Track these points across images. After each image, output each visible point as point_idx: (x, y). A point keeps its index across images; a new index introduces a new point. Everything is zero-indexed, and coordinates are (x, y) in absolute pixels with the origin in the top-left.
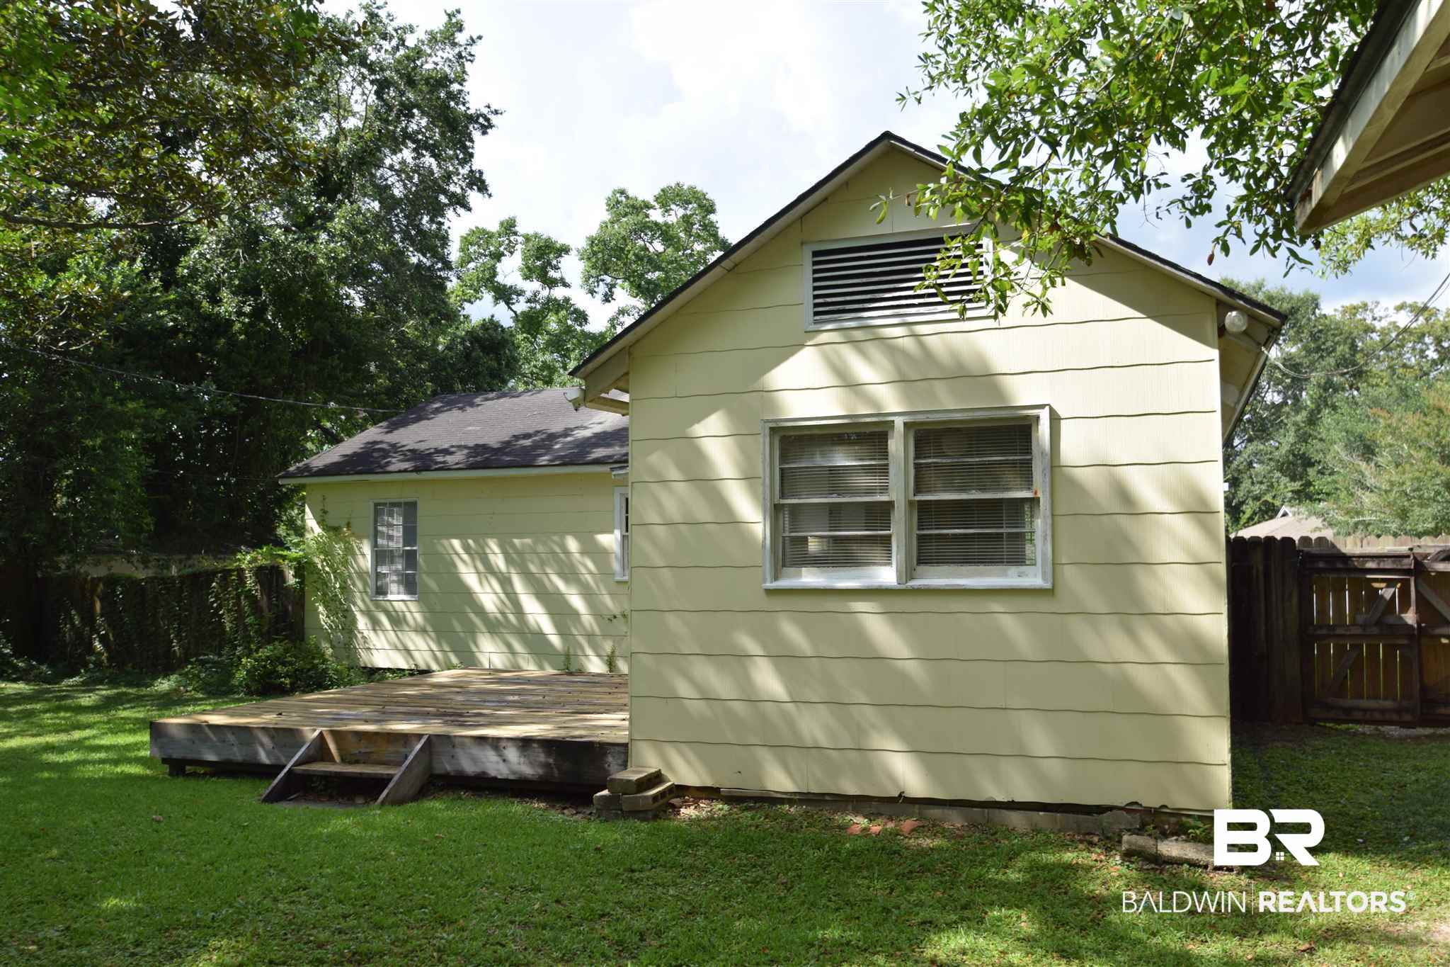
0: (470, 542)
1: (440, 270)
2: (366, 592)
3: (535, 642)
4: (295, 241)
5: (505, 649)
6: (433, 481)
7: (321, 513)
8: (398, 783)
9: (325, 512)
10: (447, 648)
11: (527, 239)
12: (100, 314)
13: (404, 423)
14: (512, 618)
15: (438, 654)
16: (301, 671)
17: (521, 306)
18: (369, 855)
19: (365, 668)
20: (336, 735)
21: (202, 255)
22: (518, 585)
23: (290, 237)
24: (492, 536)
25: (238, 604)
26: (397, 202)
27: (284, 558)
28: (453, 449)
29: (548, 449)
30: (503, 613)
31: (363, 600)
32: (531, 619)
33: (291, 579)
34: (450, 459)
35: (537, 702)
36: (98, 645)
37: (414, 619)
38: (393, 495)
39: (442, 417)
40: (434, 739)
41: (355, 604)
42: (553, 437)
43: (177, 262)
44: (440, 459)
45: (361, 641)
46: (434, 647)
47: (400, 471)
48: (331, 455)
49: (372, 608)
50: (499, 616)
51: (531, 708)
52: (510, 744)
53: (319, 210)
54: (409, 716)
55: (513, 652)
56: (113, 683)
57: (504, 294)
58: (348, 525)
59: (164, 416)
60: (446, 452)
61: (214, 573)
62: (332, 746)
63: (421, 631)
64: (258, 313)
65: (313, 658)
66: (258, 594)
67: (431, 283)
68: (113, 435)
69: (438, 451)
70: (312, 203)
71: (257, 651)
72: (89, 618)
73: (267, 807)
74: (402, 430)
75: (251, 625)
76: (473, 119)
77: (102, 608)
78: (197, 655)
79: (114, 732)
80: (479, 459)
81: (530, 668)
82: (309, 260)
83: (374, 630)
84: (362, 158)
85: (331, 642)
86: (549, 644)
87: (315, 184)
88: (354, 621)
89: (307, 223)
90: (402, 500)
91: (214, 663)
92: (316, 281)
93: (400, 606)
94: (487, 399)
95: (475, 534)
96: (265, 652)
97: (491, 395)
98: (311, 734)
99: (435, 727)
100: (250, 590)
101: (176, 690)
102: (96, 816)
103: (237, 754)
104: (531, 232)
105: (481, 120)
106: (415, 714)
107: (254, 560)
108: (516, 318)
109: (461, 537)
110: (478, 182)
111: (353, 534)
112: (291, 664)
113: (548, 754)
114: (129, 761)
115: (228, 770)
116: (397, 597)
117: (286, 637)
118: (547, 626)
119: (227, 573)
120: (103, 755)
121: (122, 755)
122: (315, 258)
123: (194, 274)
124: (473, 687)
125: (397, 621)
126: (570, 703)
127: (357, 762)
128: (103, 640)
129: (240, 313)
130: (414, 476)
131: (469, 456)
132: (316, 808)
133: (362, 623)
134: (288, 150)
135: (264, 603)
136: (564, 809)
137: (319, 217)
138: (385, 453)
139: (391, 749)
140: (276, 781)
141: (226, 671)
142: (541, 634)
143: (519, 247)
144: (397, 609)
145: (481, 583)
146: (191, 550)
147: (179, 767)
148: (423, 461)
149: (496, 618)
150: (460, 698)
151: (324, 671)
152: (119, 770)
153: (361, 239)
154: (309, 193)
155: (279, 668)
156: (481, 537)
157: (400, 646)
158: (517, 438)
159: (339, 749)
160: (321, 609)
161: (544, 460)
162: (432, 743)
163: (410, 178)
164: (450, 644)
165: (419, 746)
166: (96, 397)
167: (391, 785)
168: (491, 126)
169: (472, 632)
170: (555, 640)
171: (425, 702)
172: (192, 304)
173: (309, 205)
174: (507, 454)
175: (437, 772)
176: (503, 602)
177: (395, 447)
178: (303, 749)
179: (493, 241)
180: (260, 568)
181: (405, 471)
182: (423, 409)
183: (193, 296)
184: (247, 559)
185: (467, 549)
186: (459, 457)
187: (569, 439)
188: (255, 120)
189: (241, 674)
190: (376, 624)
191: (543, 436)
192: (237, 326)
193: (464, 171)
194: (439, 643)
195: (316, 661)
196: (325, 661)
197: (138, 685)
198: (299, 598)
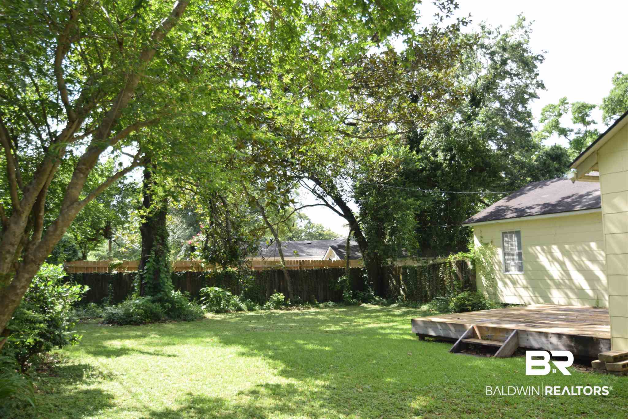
0: (545, 247)
1: (527, 127)
2: (500, 271)
3: (580, 293)
4: (464, 127)
5: (564, 296)
6: (526, 221)
7: (480, 238)
8: (503, 349)
9: (482, 237)
10: (537, 295)
11: (573, 105)
12: (394, 168)
13: (514, 197)
14: (567, 281)
15: (534, 298)
16: (475, 303)
17: (572, 136)
18: (485, 375)
19: (502, 303)
20: (480, 328)
21: (428, 139)
22: (569, 266)
23: (462, 125)
24: (555, 244)
25: (450, 276)
26: (507, 102)
27: (467, 257)
28: (534, 206)
29: (580, 202)
30: (563, 280)
31: (500, 275)
32: (576, 282)
33: (470, 266)
34: (533, 211)
35: (572, 319)
36: (402, 292)
37: (522, 283)
38: (509, 228)
39: (532, 192)
40: (519, 332)
41: (497, 276)
42: (582, 196)
43: (420, 143)
44: (528, 211)
45: (500, 292)
46: (532, 295)
47: (510, 218)
48: (482, 213)
49: (503, 277)
50: (561, 281)
51: (569, 321)
52: (553, 335)
53: (473, 112)
54: (511, 322)
55: (568, 297)
56: (407, 306)
57: (563, 132)
58: (492, 242)
59: (420, 203)
60: (531, 208)
61: (441, 264)
62: (477, 332)
63: (526, 288)
64: (453, 158)
65: (480, 298)
66: (458, 272)
67: (524, 134)
68: (404, 213)
69: (527, 208)
70: (469, 110)
71: (458, 295)
72: (398, 281)
73: (452, 354)
74: (514, 200)
75: (455, 285)
76: (536, 58)
77: (403, 278)
78: (436, 296)
79: (403, 324)
80: (546, 209)
81: (577, 305)
82: (470, 134)
83: (505, 287)
84: (487, 87)
85: (488, 292)
86: (587, 294)
87: (471, 101)
88: (497, 284)
89: (468, 119)
90: (514, 230)
91: (442, 300)
92: (474, 142)
93: (515, 277)
94: (552, 182)
95: (546, 244)
96: (460, 296)
97: (554, 180)
98: (469, 327)
99: (522, 327)
100: (454, 271)
101: (428, 310)
102: (390, 351)
103: (442, 334)
104: (575, 102)
105: (540, 58)
106: (514, 321)
107: (455, 258)
108: (571, 143)
109: (541, 245)
110: (541, 85)
111: (494, 246)
112: (471, 301)
113: (571, 341)
114: (406, 334)
115: (439, 339)
116: (514, 271)
117: (469, 290)
118: (585, 286)
119: (445, 263)
120: (398, 331)
121: (405, 332)
122: (472, 132)
123: (427, 147)
124: (544, 312)
125: (514, 282)
126: (589, 320)
127: (487, 339)
128: (404, 290)
129: (445, 160)
130: (518, 219)
131: (541, 209)
132: (469, 356)
133: (500, 284)
134: (453, 92)
135: (460, 275)
136: (580, 367)
137: (473, 115)
138: (504, 211)
139: (501, 335)
140: (455, 345)
141: (447, 302)
142: (581, 290)
143: (570, 109)
144: (514, 278)
145: (551, 265)
146: (435, 255)
147: (422, 337)
148: (521, 213)
149: (559, 282)
150: (537, 316)
151: (485, 304)
152: (402, 337)
153: (491, 122)
154: (467, 106)
155: (467, 302)
156: (549, 244)
157: (517, 294)
158: (563, 199)
159: (481, 334)
160: (483, 278)
161: (578, 208)
162: (518, 333)
163: (511, 91)
164: (539, 293)
165: (512, 334)
166: (397, 199)
167: (500, 350)
168: (544, 59)
169: (549, 287)
170: (590, 293)
171: (521, 317)
172: (427, 158)
173: (468, 111)
174: (560, 206)
175: (522, 346)
176: (561, 274)
177: (508, 208)
178: (466, 333)
179: (557, 108)
180: (458, 262)
181: (513, 217)
182: (523, 190)
183: (427, 155)
184: (452, 258)
185: (543, 250)
186: (537, 209)
187: (590, 197)
188: (439, 83)
189: (452, 305)
190: (505, 284)
191: (577, 197)
192: (445, 165)
193: (534, 82)
194: (534, 293)
195: (481, 300)
196: (485, 300)
197: (415, 308)
198: (474, 273)
